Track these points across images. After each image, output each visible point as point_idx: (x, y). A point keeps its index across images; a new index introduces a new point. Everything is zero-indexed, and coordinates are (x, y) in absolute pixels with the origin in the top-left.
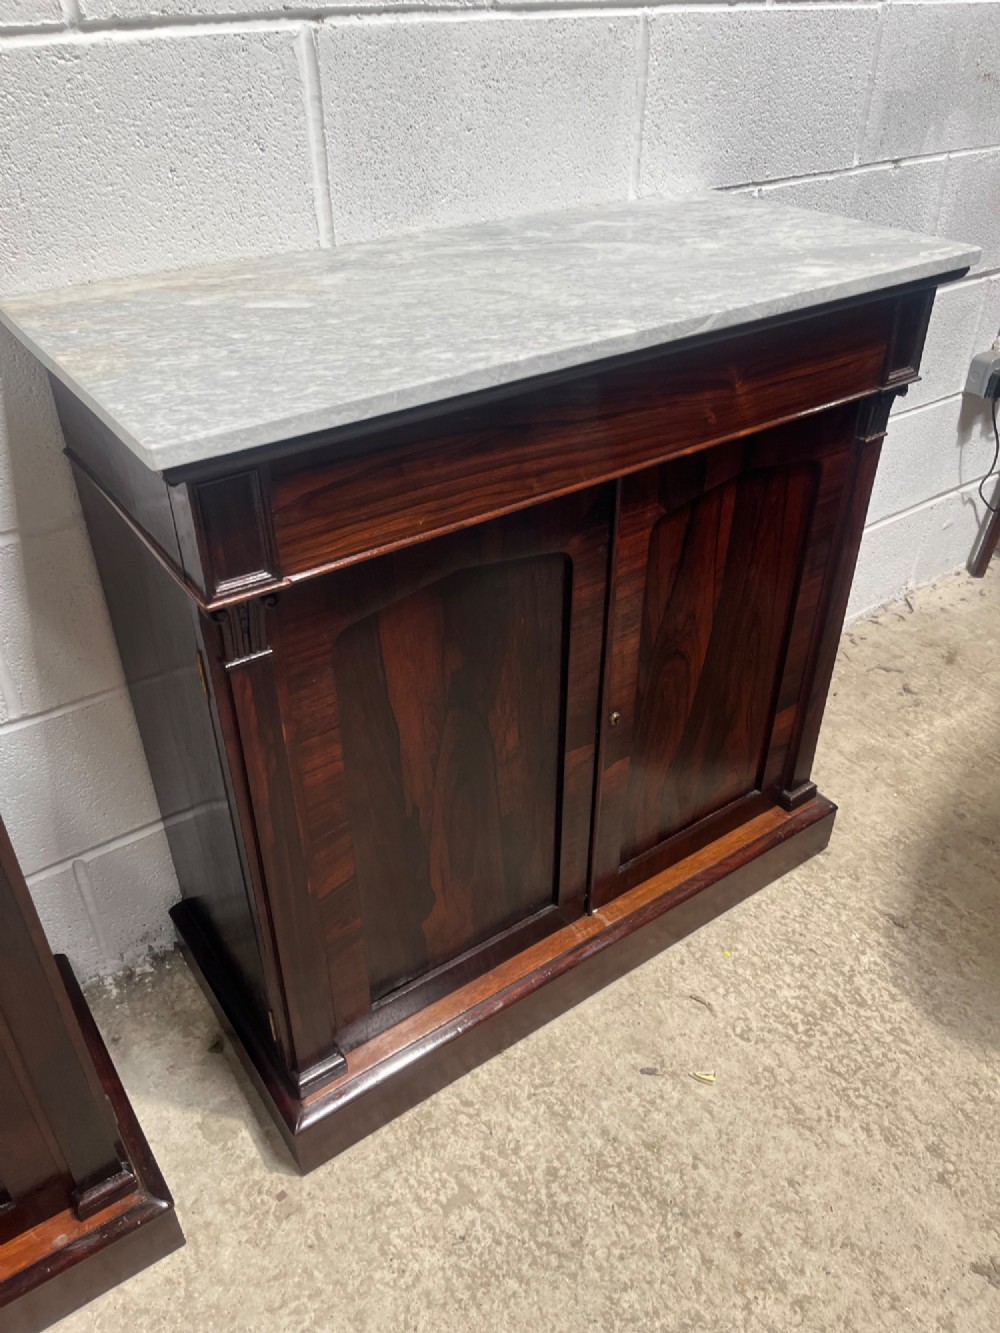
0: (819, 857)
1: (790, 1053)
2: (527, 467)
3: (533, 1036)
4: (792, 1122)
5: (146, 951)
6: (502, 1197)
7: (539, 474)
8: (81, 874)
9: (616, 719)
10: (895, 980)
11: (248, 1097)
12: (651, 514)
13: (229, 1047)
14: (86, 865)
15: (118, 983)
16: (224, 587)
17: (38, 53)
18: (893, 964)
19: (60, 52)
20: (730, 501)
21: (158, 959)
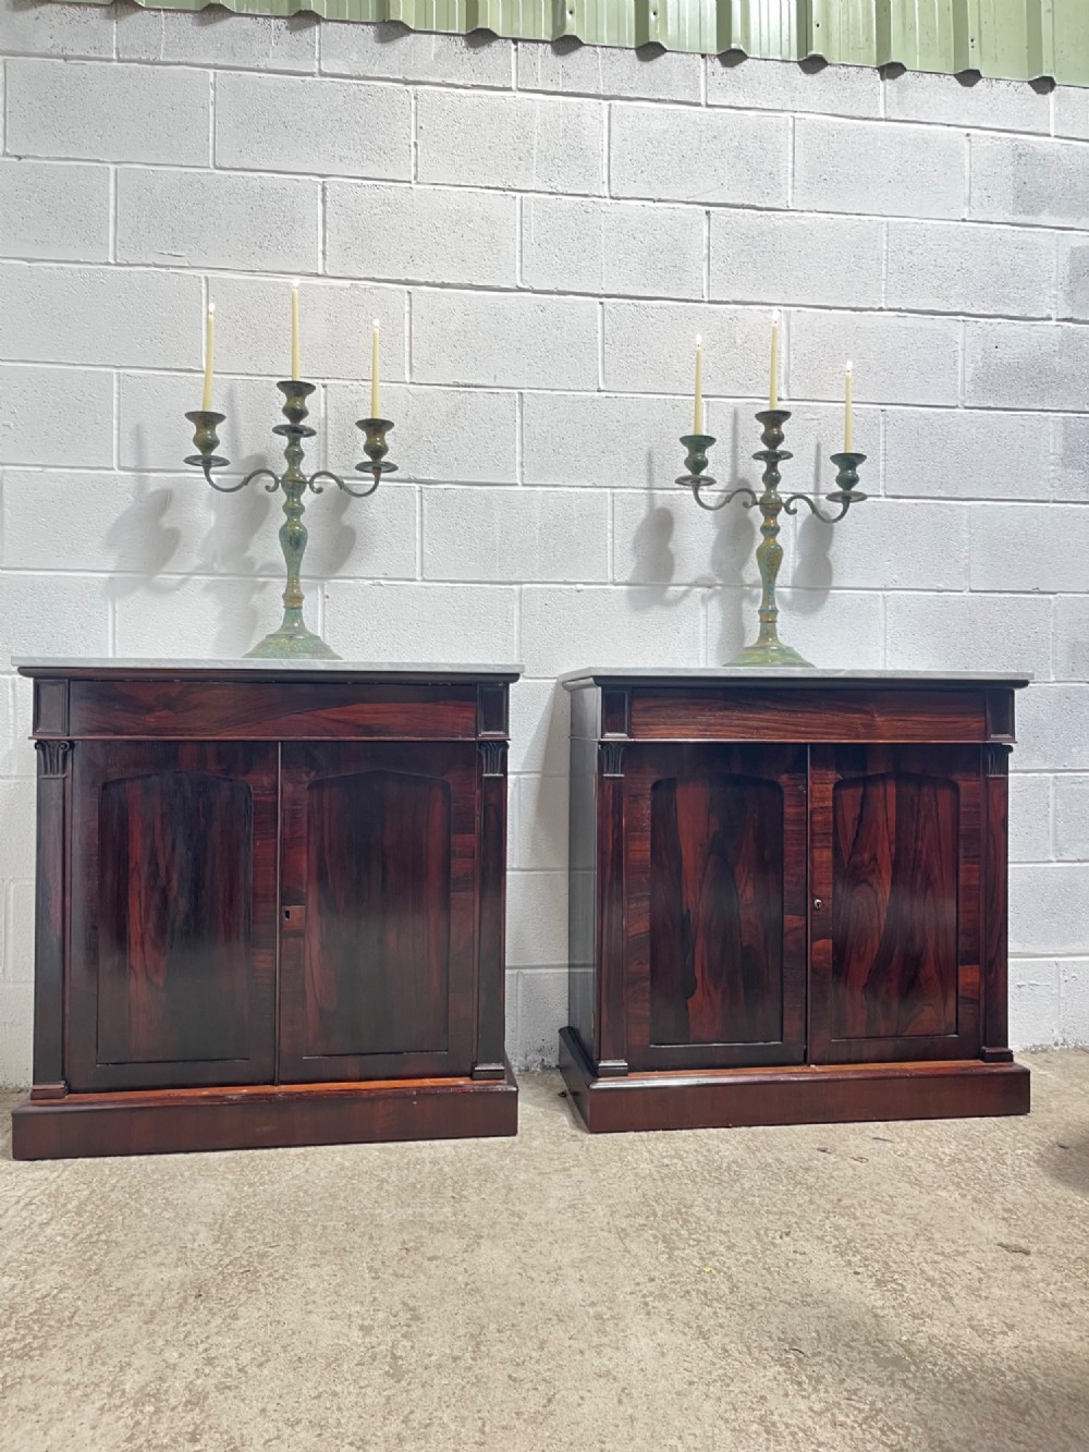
0: (1022, 1118)
1: (930, 1167)
2: (751, 723)
3: (753, 1128)
4: (910, 1183)
5: (540, 1061)
6: (699, 1162)
7: (757, 728)
8: (520, 979)
9: (818, 904)
10: (1035, 1162)
11: (572, 1111)
12: (833, 776)
13: (570, 1097)
14: (524, 975)
15: (520, 1071)
16: (608, 734)
17: (596, 590)
18: (1042, 1156)
19: (604, 591)
20: (892, 790)
21: (545, 1068)
